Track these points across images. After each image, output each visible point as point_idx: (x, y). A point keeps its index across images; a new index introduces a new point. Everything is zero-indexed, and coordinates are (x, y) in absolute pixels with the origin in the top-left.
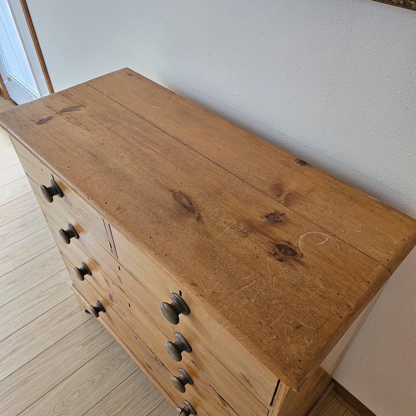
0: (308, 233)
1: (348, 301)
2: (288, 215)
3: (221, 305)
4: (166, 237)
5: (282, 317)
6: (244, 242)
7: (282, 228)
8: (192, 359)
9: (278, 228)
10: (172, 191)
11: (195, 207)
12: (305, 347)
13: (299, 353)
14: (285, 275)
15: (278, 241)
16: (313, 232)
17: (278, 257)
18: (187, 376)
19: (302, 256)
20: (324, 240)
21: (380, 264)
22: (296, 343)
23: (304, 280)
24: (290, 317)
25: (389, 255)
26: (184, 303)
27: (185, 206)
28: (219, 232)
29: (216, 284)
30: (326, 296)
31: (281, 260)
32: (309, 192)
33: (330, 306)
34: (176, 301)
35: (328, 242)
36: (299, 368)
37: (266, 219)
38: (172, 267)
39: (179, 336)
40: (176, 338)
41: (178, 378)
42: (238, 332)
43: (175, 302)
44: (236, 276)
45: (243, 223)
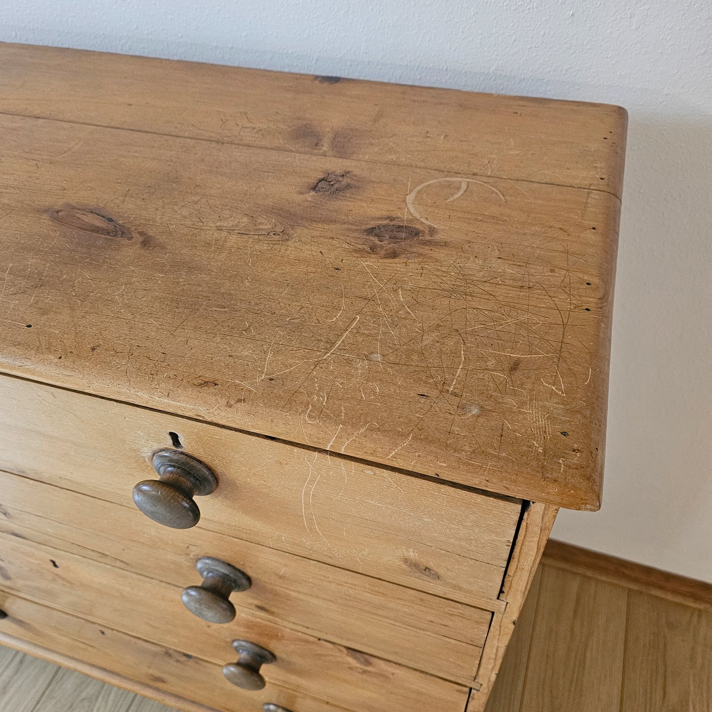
0: (419, 188)
1: (581, 275)
2: (357, 172)
3: (305, 398)
4: (72, 309)
5: (464, 362)
6: (288, 252)
7: (359, 198)
8: (257, 602)
9: (350, 200)
10: (46, 211)
11: (124, 223)
12: (556, 400)
13: (551, 419)
14: (419, 278)
15: (365, 223)
16: (429, 183)
17: (383, 252)
18: (257, 650)
19: (432, 231)
20: (459, 188)
21: (592, 189)
22: (531, 400)
23: (466, 273)
24: (482, 354)
25: (599, 170)
26: (194, 463)
27: (96, 230)
28: (215, 251)
29: (265, 359)
30: (531, 284)
31: (394, 255)
32: (375, 121)
33: (554, 299)
34: (171, 466)
35: (468, 190)
36: (574, 451)
37: (313, 193)
38: (122, 368)
39: (206, 563)
40: (201, 573)
41: (238, 664)
42: (380, 440)
43: (169, 469)
44: (309, 323)
45: (265, 217)
